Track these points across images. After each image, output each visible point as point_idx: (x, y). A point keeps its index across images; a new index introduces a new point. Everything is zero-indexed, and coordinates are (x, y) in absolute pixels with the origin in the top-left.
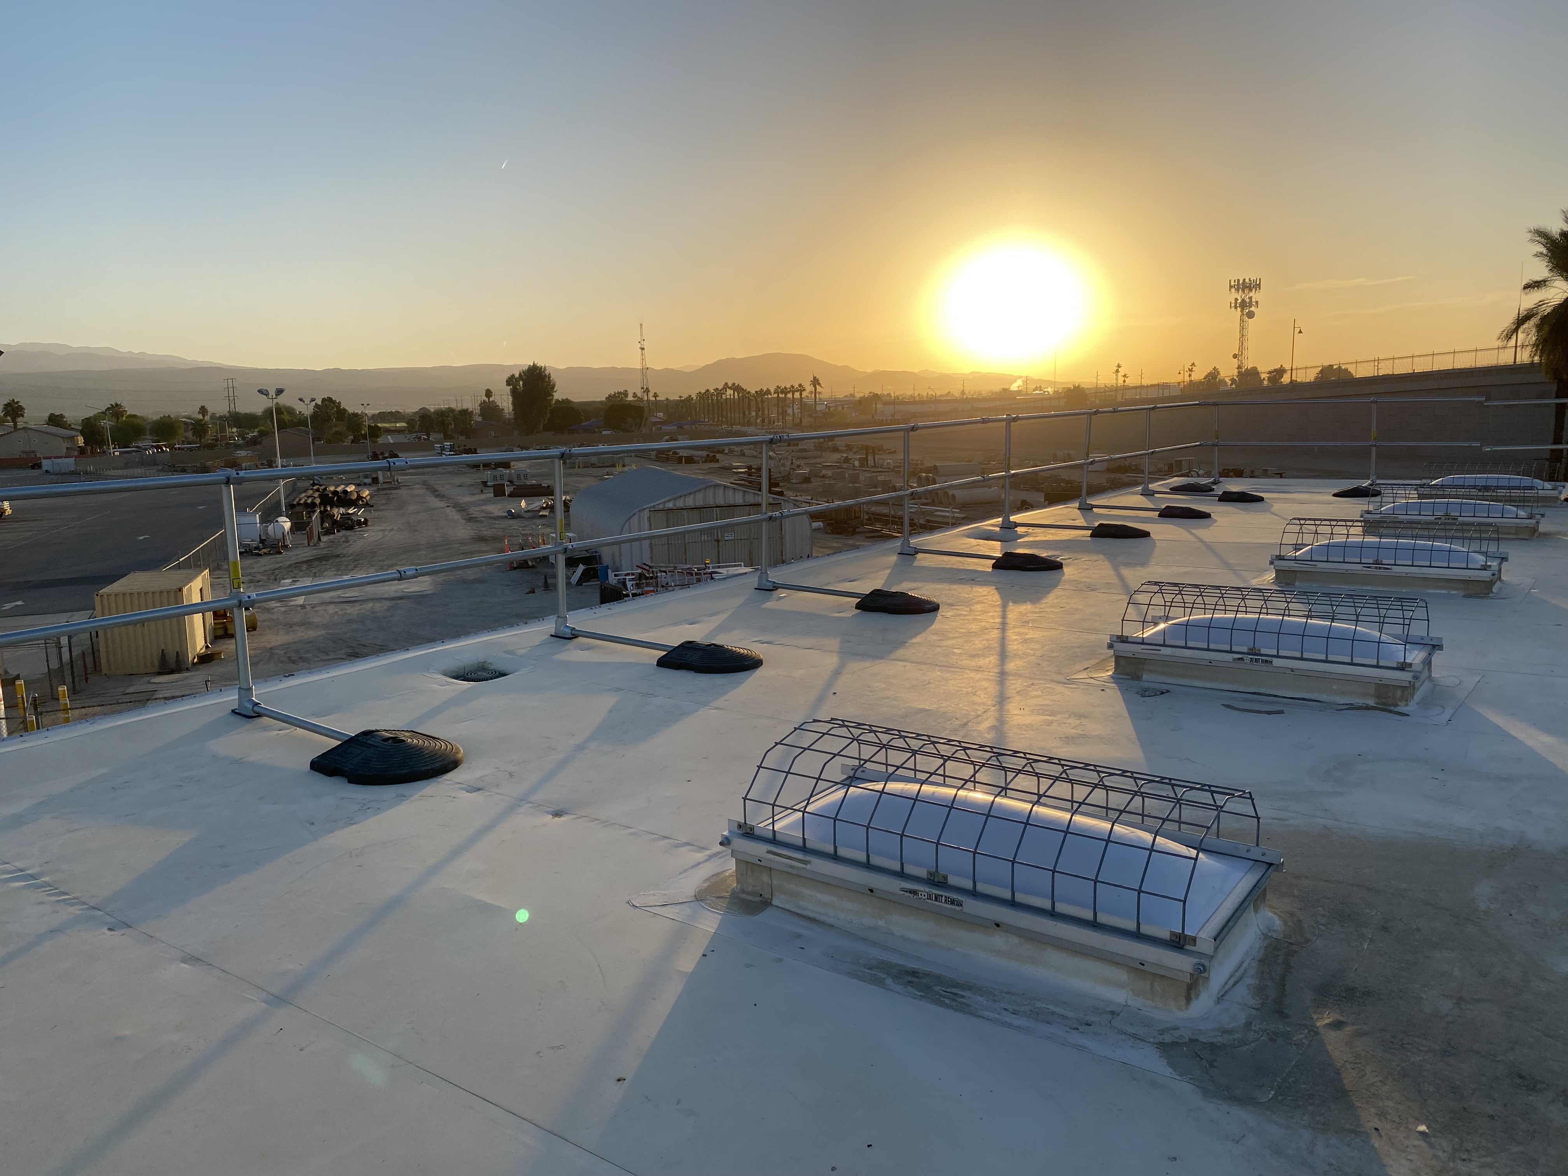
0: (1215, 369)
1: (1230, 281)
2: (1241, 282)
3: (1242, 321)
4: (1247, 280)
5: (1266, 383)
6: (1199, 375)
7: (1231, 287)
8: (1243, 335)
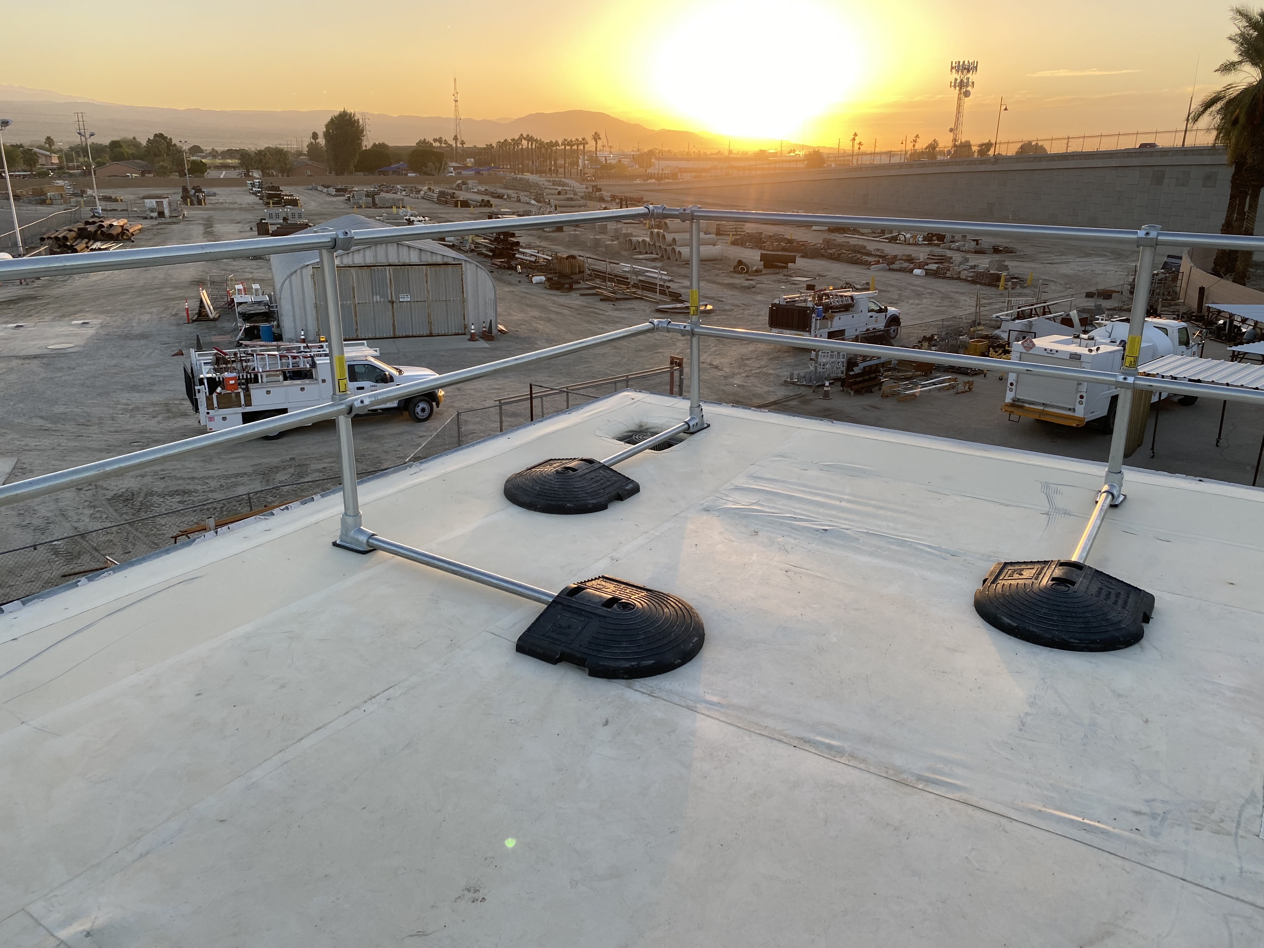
0: (934, 140)
1: (952, 62)
2: (961, 63)
3: (959, 99)
4: (966, 63)
5: (976, 154)
6: (921, 145)
7: (952, 68)
8: (959, 112)
